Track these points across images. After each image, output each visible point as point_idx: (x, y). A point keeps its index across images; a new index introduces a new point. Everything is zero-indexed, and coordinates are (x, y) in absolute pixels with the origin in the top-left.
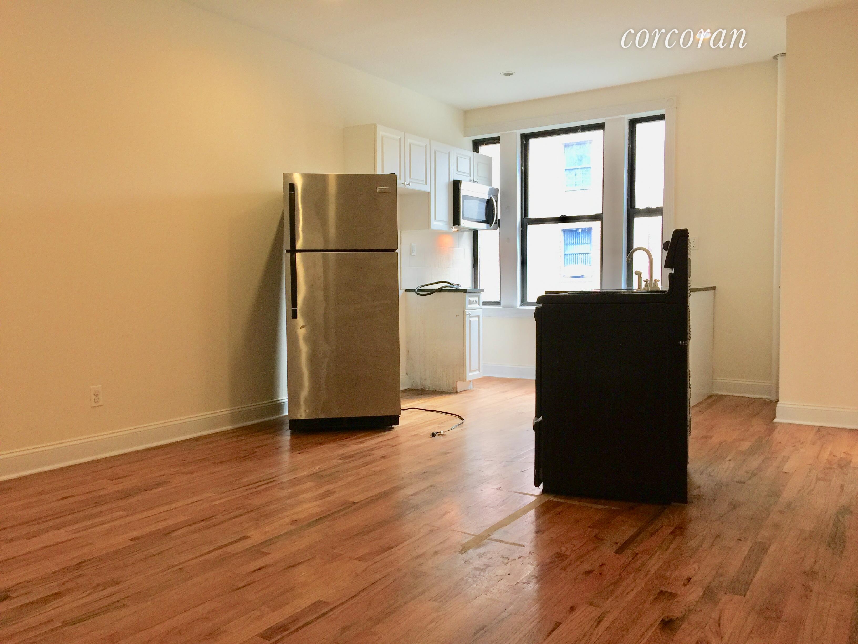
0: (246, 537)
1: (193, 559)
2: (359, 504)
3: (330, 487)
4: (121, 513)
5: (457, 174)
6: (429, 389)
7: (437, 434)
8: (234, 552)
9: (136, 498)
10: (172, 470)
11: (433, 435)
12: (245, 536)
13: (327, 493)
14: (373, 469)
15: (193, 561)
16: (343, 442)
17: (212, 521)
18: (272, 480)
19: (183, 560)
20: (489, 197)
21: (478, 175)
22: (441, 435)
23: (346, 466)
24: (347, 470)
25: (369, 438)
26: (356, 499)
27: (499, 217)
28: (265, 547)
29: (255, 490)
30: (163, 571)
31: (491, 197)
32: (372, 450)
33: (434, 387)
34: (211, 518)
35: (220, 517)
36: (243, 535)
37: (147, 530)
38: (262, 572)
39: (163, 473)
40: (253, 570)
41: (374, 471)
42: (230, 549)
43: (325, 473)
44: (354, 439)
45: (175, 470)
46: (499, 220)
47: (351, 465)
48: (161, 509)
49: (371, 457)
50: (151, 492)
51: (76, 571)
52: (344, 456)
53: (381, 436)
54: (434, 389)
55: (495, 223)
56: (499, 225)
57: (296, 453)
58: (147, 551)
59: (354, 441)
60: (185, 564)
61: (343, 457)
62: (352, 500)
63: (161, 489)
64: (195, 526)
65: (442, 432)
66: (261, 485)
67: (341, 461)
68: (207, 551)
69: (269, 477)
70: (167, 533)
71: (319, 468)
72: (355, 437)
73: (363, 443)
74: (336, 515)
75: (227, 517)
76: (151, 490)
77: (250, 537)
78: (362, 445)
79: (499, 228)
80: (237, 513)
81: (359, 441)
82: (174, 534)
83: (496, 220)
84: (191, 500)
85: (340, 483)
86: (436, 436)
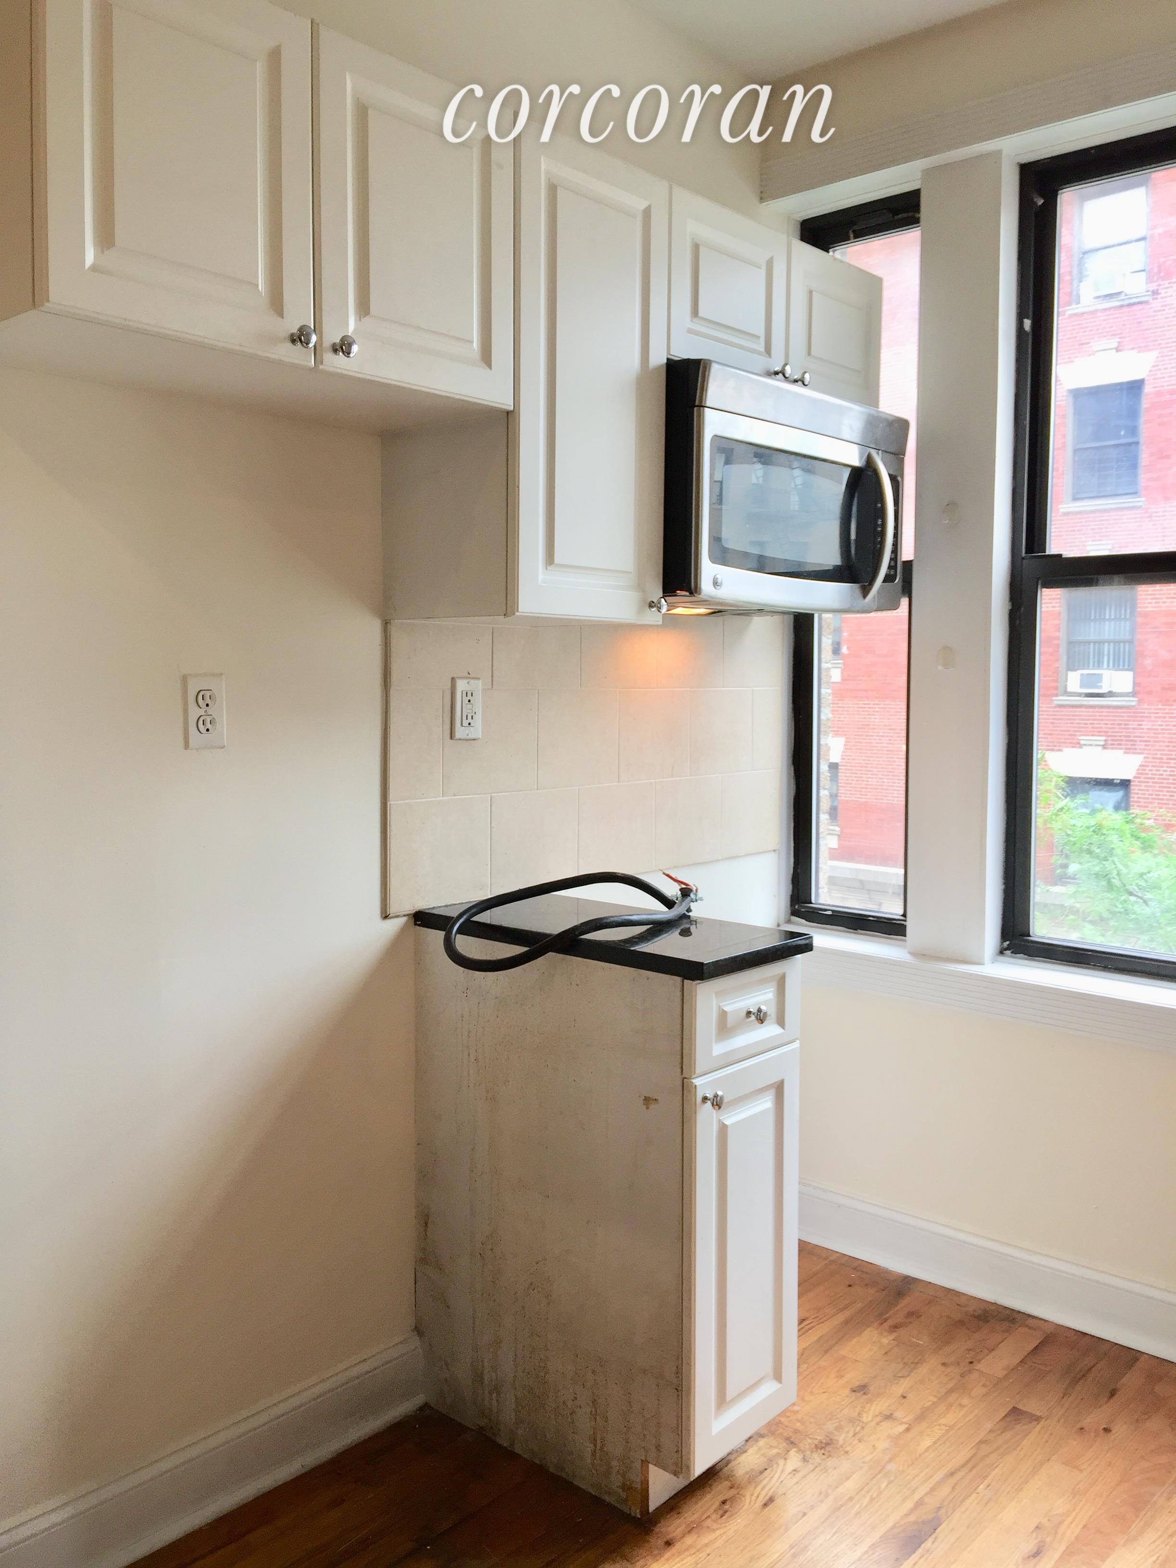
5: (690, 331)
20: (861, 457)
21: (809, 354)
27: (907, 553)
31: (869, 461)
46: (908, 565)
55: (885, 581)
56: (907, 589)
79: (905, 601)
83: (892, 567)
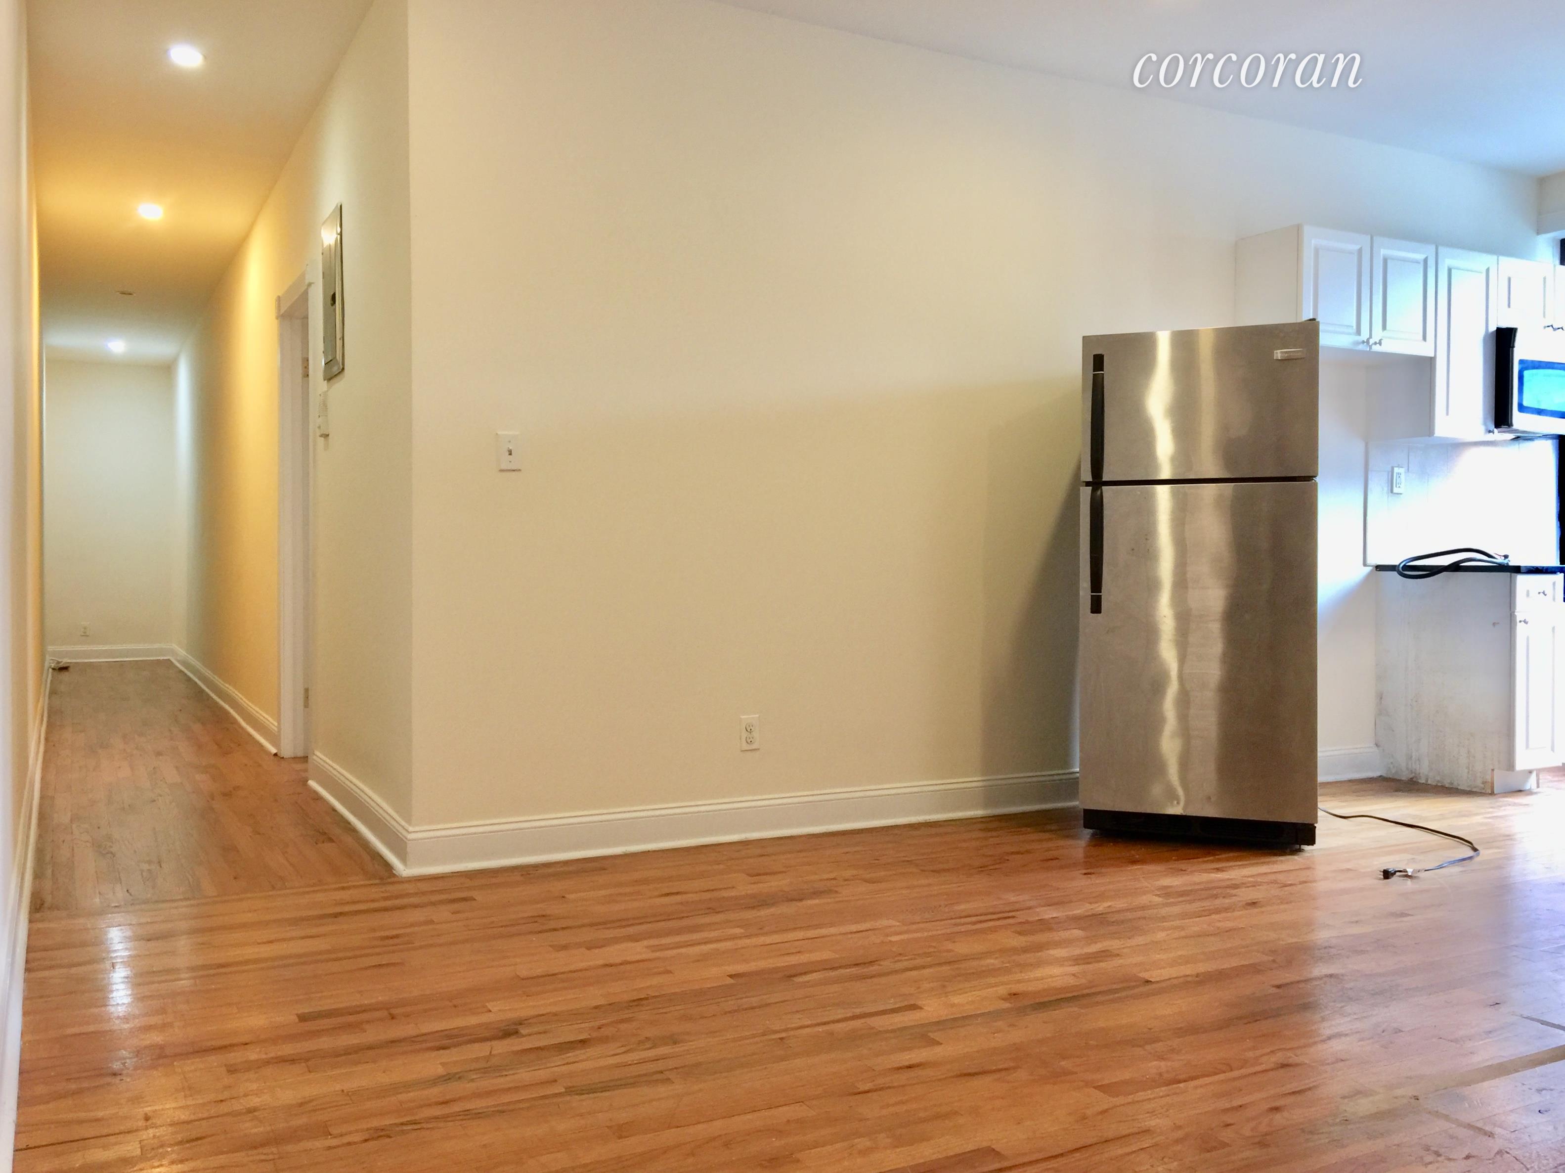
0: (914, 1007)
1: (808, 1026)
2: (1154, 986)
3: (1113, 944)
4: (738, 931)
5: (1506, 314)
6: (1427, 780)
7: (1398, 874)
8: (881, 1029)
9: (772, 910)
10: (849, 873)
11: (1387, 874)
12: (914, 1005)
13: (1103, 954)
14: (1219, 924)
15: (808, 1030)
16: (1182, 865)
17: (871, 968)
18: (1011, 914)
19: (793, 1025)
22: (1407, 876)
23: (1164, 911)
24: (1164, 919)
25: (1240, 863)
26: (1154, 975)
28: (939, 1030)
29: (970, 927)
30: (754, 1036)
32: (1236, 887)
33: (1438, 778)
34: (871, 963)
35: (887, 965)
36: (912, 1002)
37: (763, 964)
38: (912, 1073)
39: (832, 876)
40: (898, 1065)
41: (1218, 928)
42: (879, 1023)
43: (1117, 917)
44: (1207, 862)
45: (855, 872)
47: (1176, 909)
48: (800, 934)
49: (1227, 901)
50: (800, 904)
51: (627, 1011)
52: (1169, 890)
53: (1268, 863)
54: (1438, 781)
57: (1080, 872)
58: (746, 999)
59: (1205, 866)
60: (792, 1033)
61: (1166, 892)
62: (1146, 975)
63: (817, 901)
64: (842, 971)
65: (1410, 871)
66: (987, 921)
67: (1161, 899)
68: (840, 1017)
69: (1007, 909)
70: (790, 975)
71: (1109, 907)
72: (1211, 858)
73: (1223, 871)
74: (1100, 998)
75: (899, 966)
76: (801, 900)
77: (921, 1008)
78: (1220, 875)
80: (919, 961)
81: (1217, 867)
82: (797, 980)
84: (854, 928)
85: (1139, 940)
86: (1394, 879)
